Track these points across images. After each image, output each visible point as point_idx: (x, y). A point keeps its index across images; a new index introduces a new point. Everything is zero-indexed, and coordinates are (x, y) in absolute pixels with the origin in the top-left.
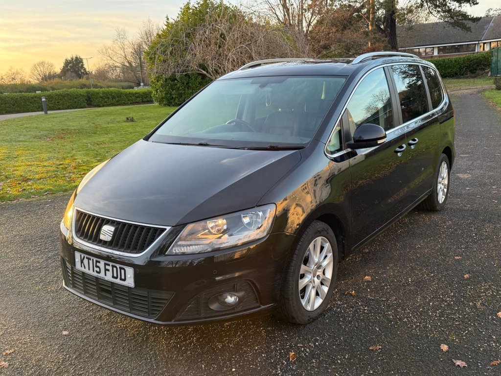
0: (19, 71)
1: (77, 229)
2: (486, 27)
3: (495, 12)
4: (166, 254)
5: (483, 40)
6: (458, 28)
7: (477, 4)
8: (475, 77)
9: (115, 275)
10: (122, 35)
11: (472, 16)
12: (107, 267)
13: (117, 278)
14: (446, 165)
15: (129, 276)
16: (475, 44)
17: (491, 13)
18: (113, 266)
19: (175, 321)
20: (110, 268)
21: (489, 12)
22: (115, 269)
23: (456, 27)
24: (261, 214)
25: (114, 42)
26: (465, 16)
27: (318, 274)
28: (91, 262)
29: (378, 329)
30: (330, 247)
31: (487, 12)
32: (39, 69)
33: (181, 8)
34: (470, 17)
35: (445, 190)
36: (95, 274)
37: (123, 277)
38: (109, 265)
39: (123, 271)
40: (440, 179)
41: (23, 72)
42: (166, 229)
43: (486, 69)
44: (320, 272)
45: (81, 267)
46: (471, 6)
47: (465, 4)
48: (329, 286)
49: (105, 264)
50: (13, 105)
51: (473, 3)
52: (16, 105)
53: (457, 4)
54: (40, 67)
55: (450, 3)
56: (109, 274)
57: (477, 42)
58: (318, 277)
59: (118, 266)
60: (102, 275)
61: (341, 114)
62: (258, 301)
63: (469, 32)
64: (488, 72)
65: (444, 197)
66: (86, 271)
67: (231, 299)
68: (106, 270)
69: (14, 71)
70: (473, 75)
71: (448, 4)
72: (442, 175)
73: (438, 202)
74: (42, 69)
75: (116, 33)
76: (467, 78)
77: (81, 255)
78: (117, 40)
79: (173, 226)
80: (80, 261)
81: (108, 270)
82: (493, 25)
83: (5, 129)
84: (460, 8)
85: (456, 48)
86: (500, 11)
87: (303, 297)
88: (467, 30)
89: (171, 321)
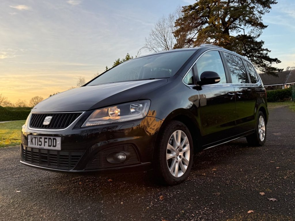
0: (23, 101)
1: (31, 124)
2: (287, 76)
3: (292, 69)
4: (82, 127)
5: (286, 83)
6: (271, 75)
7: (280, 62)
8: (284, 101)
9: (50, 144)
10: (82, 81)
11: (278, 69)
12: (46, 140)
13: (50, 146)
14: (263, 118)
15: (58, 143)
16: (282, 85)
17: (289, 69)
18: (49, 139)
19: (85, 170)
20: (47, 140)
21: (288, 68)
22: (50, 140)
23: (270, 74)
24: (141, 105)
25: (78, 85)
26: (274, 69)
27: (180, 154)
28: (37, 139)
29: (219, 187)
30: (188, 140)
31: (287, 69)
32: (35, 101)
33: (114, 63)
34: (277, 69)
35: (264, 134)
36: (39, 147)
37: (55, 145)
38: (47, 138)
39: (55, 140)
40: (260, 126)
41: (26, 102)
42: (82, 113)
43: (289, 97)
44: (181, 154)
45: (31, 144)
46: (277, 63)
47: (273, 62)
48: (188, 165)
49: (45, 138)
50: (17, 116)
51: (278, 62)
52: (19, 116)
53: (269, 62)
54: (35, 100)
55: (265, 62)
56: (47, 144)
57: (283, 84)
58: (180, 157)
59: (52, 138)
60: (42, 146)
61: (192, 65)
62: (139, 160)
63: (277, 77)
64: (290, 99)
65: (264, 138)
66: (34, 146)
67: (121, 157)
68: (45, 142)
69: (20, 101)
70: (282, 101)
71: (264, 62)
72: (261, 124)
73: (260, 140)
74: (36, 101)
75: (79, 80)
76: (279, 102)
77: (31, 137)
78: (79, 84)
79: (87, 111)
80: (30, 141)
81: (46, 142)
82: (291, 75)
83: (9, 124)
84: (271, 64)
85: (271, 88)
86: (294, 68)
87: (170, 166)
88: (276, 76)
89: (82, 170)
